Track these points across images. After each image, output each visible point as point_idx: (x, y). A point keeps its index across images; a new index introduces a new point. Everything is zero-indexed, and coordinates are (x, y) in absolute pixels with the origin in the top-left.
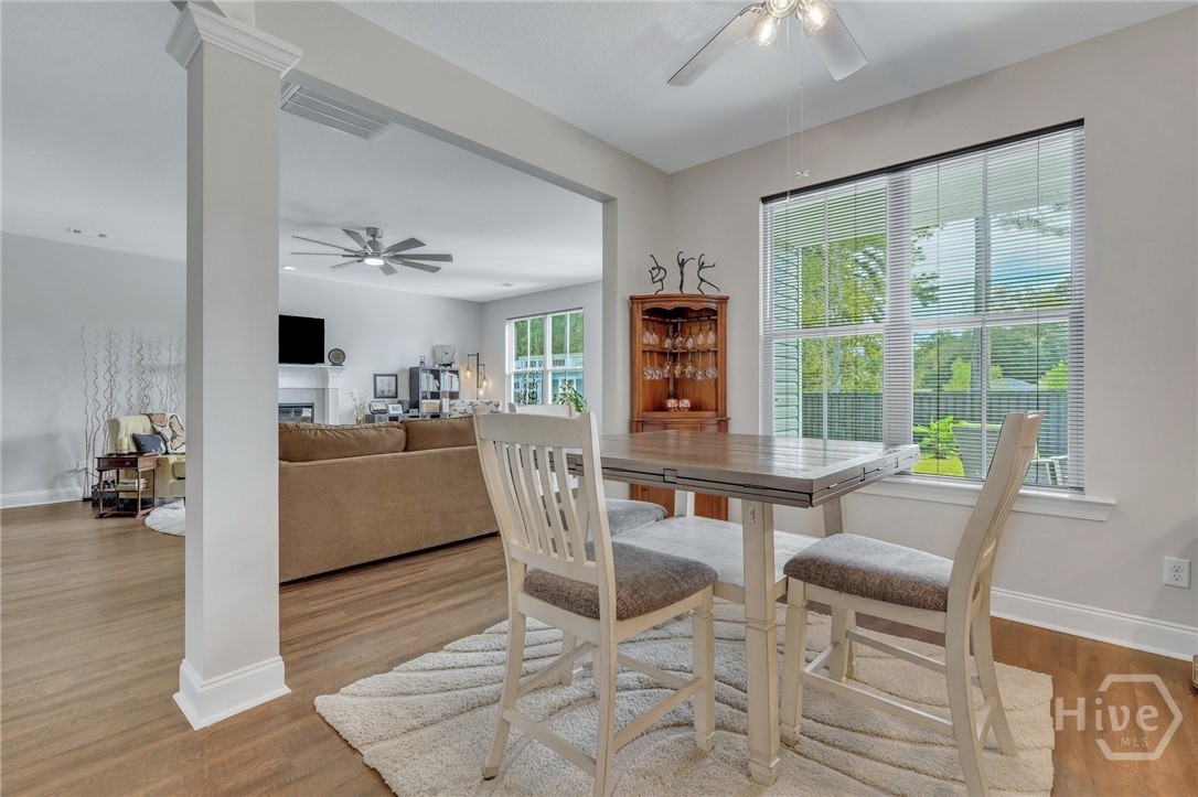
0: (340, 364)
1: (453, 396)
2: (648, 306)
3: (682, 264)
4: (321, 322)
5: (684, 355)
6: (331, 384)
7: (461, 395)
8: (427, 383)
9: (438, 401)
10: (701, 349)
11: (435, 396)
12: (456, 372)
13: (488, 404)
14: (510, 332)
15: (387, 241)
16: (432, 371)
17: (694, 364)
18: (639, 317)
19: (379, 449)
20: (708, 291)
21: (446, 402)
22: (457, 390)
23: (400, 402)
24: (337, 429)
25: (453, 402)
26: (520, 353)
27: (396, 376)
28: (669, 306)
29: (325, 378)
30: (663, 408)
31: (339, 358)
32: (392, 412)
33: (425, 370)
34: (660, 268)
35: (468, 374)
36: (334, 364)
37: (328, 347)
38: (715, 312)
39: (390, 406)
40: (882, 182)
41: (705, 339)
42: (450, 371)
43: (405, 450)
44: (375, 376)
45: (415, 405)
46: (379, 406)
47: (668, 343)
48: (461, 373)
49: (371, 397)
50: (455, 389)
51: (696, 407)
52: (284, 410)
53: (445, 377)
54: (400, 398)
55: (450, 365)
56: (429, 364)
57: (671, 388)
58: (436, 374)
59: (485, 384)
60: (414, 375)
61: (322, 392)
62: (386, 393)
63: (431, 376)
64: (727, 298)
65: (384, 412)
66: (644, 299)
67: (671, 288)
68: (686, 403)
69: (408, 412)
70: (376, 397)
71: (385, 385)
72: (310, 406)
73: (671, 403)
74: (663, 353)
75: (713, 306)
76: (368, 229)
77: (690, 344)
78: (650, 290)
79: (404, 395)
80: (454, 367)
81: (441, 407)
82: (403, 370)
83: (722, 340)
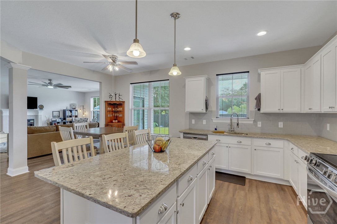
0: (42, 109)
1: (76, 116)
2: (108, 103)
3: (116, 95)
4: (36, 98)
5: (117, 112)
6: (39, 114)
7: (78, 116)
8: (68, 113)
9: (71, 118)
10: (120, 111)
11: (70, 117)
12: (77, 110)
13: (85, 119)
14: (92, 101)
15: (54, 82)
16: (70, 110)
17: (119, 114)
18: (107, 105)
19: (50, 131)
20: (121, 100)
21: (74, 118)
22: (77, 115)
23: (60, 118)
24: (40, 127)
25: (75, 118)
26: (95, 106)
27: (59, 112)
28: (112, 103)
29: (38, 113)
30: (112, 122)
31: (42, 107)
32: (58, 121)
33: (68, 110)
34: (111, 95)
35: (81, 111)
36: (40, 109)
37: (38, 104)
38: (122, 104)
39: (57, 120)
40: (147, 84)
41: (120, 109)
42: (75, 110)
43: (56, 131)
44: (53, 112)
45: (65, 119)
46: (54, 119)
47: (114, 109)
48: (78, 111)
49: (52, 117)
50: (76, 115)
51: (118, 122)
52: (29, 121)
53: (74, 112)
54: (60, 117)
55: (75, 109)
56: (69, 108)
57: (115, 118)
58: (71, 111)
59: (85, 113)
60: (64, 112)
61: (37, 116)
62: (56, 116)
63: (69, 112)
64: (124, 102)
65: (56, 121)
66: (107, 102)
67: (114, 100)
68: (117, 121)
69: (62, 121)
70: (53, 117)
71: (56, 114)
72: (33, 120)
73: (114, 121)
74: (113, 111)
75: (122, 103)
76: (49, 79)
77: (118, 110)
78: (109, 100)
79: (62, 116)
80: (76, 109)
81: (72, 119)
82: (61, 110)
83: (124, 109)
